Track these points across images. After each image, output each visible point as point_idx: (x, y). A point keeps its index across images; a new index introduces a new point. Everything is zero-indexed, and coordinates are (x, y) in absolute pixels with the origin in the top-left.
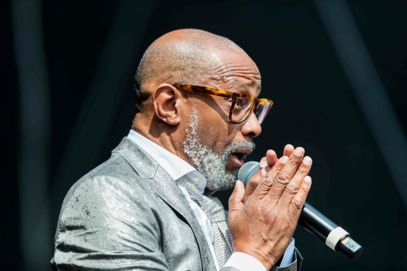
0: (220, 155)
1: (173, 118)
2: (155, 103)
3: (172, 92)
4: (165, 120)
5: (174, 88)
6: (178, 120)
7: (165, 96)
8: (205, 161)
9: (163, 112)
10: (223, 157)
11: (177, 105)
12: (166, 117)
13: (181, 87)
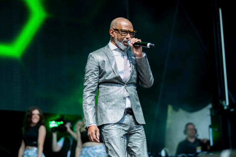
0: (122, 43)
2: (110, 33)
6: (114, 36)
7: (112, 31)
11: (113, 33)
13: (114, 29)
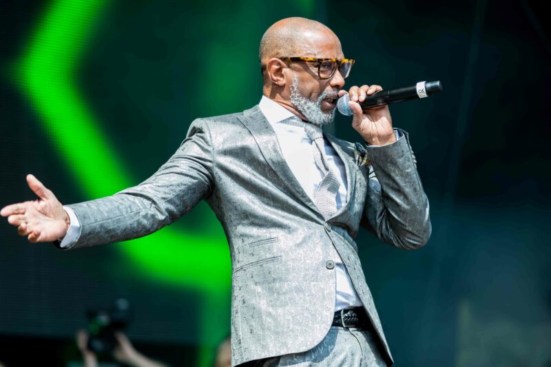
0: (315, 102)
1: (282, 81)
2: (269, 73)
3: (279, 64)
4: (276, 83)
5: (280, 61)
6: (284, 82)
7: (275, 67)
8: (306, 108)
9: (275, 78)
10: (318, 103)
11: (283, 72)
12: (278, 80)
13: (284, 59)
